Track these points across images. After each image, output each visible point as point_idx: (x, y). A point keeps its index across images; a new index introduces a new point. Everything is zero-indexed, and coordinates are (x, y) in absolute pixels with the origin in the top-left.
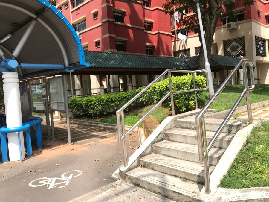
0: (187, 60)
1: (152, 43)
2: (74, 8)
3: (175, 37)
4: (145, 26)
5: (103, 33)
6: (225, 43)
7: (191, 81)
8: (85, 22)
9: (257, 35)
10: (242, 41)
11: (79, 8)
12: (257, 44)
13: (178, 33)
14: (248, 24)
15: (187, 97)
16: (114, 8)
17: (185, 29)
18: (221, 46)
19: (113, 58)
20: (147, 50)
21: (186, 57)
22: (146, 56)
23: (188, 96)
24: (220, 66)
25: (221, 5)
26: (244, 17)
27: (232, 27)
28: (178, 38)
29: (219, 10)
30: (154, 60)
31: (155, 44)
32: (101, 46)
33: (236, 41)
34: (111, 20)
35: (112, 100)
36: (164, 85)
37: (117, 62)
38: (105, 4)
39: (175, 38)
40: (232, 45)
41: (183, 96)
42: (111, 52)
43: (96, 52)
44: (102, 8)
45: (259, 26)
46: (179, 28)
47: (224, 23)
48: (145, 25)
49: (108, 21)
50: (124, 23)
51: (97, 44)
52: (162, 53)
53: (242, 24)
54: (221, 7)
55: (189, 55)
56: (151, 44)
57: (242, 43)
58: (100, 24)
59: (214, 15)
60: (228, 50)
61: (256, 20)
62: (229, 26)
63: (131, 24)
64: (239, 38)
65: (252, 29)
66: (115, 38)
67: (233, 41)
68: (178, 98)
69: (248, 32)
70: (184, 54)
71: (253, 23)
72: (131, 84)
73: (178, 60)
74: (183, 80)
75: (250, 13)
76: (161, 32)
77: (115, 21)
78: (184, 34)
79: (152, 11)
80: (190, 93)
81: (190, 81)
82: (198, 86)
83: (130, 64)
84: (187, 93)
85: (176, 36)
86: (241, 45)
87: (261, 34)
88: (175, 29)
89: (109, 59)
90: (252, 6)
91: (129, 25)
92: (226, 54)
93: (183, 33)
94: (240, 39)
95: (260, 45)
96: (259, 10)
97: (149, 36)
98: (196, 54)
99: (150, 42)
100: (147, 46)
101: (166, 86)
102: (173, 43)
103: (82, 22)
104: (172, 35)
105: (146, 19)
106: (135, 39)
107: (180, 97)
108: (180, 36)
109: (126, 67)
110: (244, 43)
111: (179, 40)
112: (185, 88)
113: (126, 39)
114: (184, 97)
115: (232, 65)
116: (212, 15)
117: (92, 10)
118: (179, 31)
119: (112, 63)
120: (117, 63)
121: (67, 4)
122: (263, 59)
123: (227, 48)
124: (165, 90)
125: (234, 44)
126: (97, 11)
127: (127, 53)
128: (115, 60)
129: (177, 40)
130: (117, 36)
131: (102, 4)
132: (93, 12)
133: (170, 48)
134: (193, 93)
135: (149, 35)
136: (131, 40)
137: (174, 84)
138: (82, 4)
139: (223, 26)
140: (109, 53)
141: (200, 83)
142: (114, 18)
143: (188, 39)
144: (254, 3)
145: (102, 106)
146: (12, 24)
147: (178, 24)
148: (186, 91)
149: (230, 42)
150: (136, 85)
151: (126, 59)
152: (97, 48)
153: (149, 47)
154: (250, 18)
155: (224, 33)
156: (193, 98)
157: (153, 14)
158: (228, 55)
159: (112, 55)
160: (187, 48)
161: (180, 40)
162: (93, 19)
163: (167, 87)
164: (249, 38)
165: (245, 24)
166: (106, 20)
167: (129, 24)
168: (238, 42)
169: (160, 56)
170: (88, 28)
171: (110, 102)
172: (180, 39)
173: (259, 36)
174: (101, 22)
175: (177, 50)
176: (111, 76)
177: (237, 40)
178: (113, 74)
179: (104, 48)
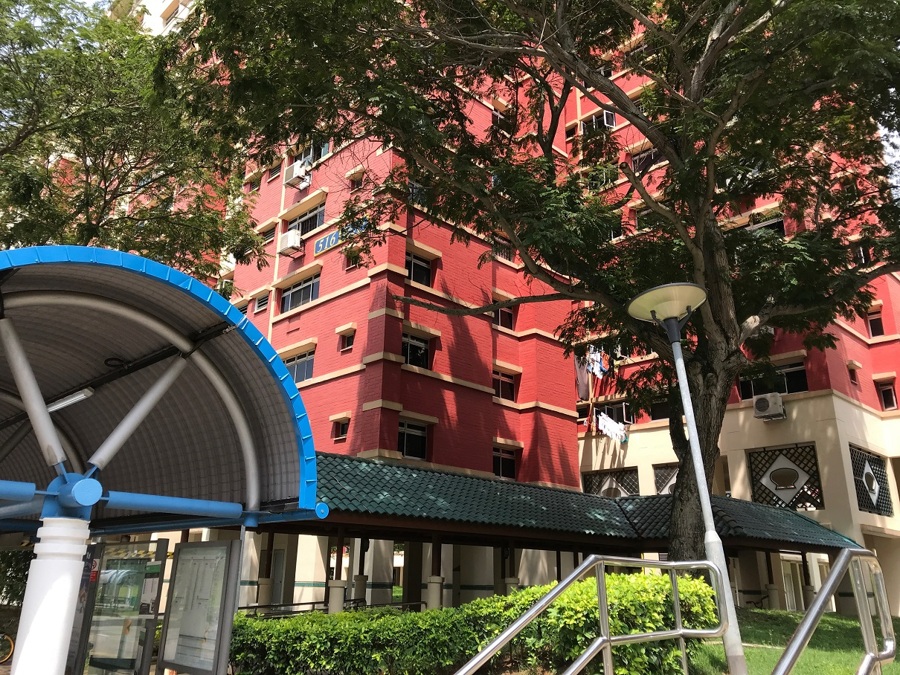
0: (631, 507)
1: (513, 437)
2: (282, 312)
3: (590, 426)
4: (495, 384)
5: (364, 397)
6: (753, 459)
7: (667, 596)
8: (309, 358)
9: (855, 442)
10: (809, 457)
11: (298, 315)
12: (858, 470)
13: (598, 413)
14: (820, 404)
15: (654, 659)
16: (405, 322)
17: (620, 402)
18: (739, 467)
19: (388, 482)
20: (496, 459)
21: (623, 495)
22: (496, 482)
23: (659, 655)
24: (743, 537)
25: (737, 346)
26: (806, 380)
27: (772, 410)
28: (598, 430)
29: (733, 358)
30: (523, 497)
31: (524, 444)
32: (350, 435)
33: (789, 455)
34: (393, 357)
35: (375, 640)
36: (578, 609)
37: (401, 495)
38: (382, 312)
39: (589, 430)
40: (774, 468)
41: (642, 654)
42: (380, 457)
43: (334, 457)
44: (371, 321)
45: (857, 411)
46: (602, 399)
47: (746, 395)
48: (494, 380)
49: (384, 361)
50: (431, 369)
51: (340, 428)
52: (545, 474)
53: (802, 403)
54: (738, 350)
55: (634, 490)
56: (510, 442)
57: (810, 465)
58: (357, 368)
59: (718, 371)
60: (765, 481)
61: (846, 393)
62: (762, 405)
63: (454, 375)
64: (796, 444)
65: (837, 421)
66: (401, 414)
67: (777, 453)
68: (627, 662)
69: (824, 431)
70: (617, 485)
71: (839, 404)
72: (437, 579)
73: (602, 506)
74: (639, 592)
75: (824, 370)
76: (543, 405)
77: (406, 362)
78: (619, 419)
79: (520, 339)
80: (667, 644)
81: (661, 598)
82: (689, 616)
83: (442, 506)
84: (653, 643)
85: (590, 421)
86: (807, 469)
87: (869, 439)
88: (587, 400)
89: (374, 482)
90: (828, 351)
91: (448, 378)
92: (757, 496)
93: (615, 414)
94: (800, 450)
95: (868, 475)
96: (851, 363)
97: (507, 417)
98: (658, 489)
99: (508, 435)
100: (497, 448)
101: (585, 613)
102: (582, 443)
103: (299, 358)
104: (580, 417)
105: (499, 363)
106: (460, 420)
107: (634, 657)
108: (606, 423)
109: (430, 514)
110: (816, 464)
111: (600, 434)
112: (648, 625)
113: (434, 420)
114: (646, 658)
115: (782, 539)
116: (713, 370)
117: (339, 325)
118: (600, 408)
119: (382, 497)
120: (398, 500)
121: (263, 300)
122: (883, 522)
123: (762, 477)
124: (581, 625)
125: (782, 463)
126: (355, 327)
127: (433, 466)
128: (395, 487)
129: (594, 434)
130: (406, 408)
131: (371, 310)
132: (339, 330)
133: (571, 459)
134: (674, 643)
135: (506, 412)
136: (449, 423)
137: (612, 605)
138: (311, 303)
139: (744, 403)
140: (377, 462)
141: (696, 609)
142: (404, 353)
143: (632, 436)
144: (836, 343)
145: (335, 660)
146: (106, 361)
147: (599, 384)
148: (651, 635)
149: (770, 457)
150: (451, 582)
151: (431, 487)
152: (336, 442)
153: (504, 451)
154: (827, 386)
155: (747, 425)
156: (674, 666)
157: (520, 349)
158: (764, 499)
159: (385, 470)
160: (628, 464)
161: (606, 435)
162: (338, 350)
163: (587, 616)
164: (828, 449)
165: (812, 402)
166: (379, 356)
167: (448, 373)
168: (793, 459)
169: (540, 484)
170: (317, 376)
171: (367, 646)
172: (604, 432)
173: (861, 444)
174: (362, 361)
175: (596, 467)
176: (372, 541)
177: (792, 451)
178: (379, 534)
179: (359, 442)
